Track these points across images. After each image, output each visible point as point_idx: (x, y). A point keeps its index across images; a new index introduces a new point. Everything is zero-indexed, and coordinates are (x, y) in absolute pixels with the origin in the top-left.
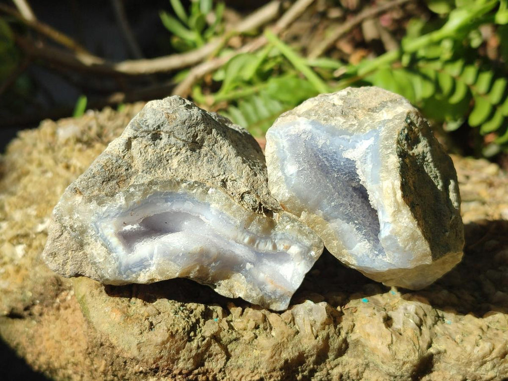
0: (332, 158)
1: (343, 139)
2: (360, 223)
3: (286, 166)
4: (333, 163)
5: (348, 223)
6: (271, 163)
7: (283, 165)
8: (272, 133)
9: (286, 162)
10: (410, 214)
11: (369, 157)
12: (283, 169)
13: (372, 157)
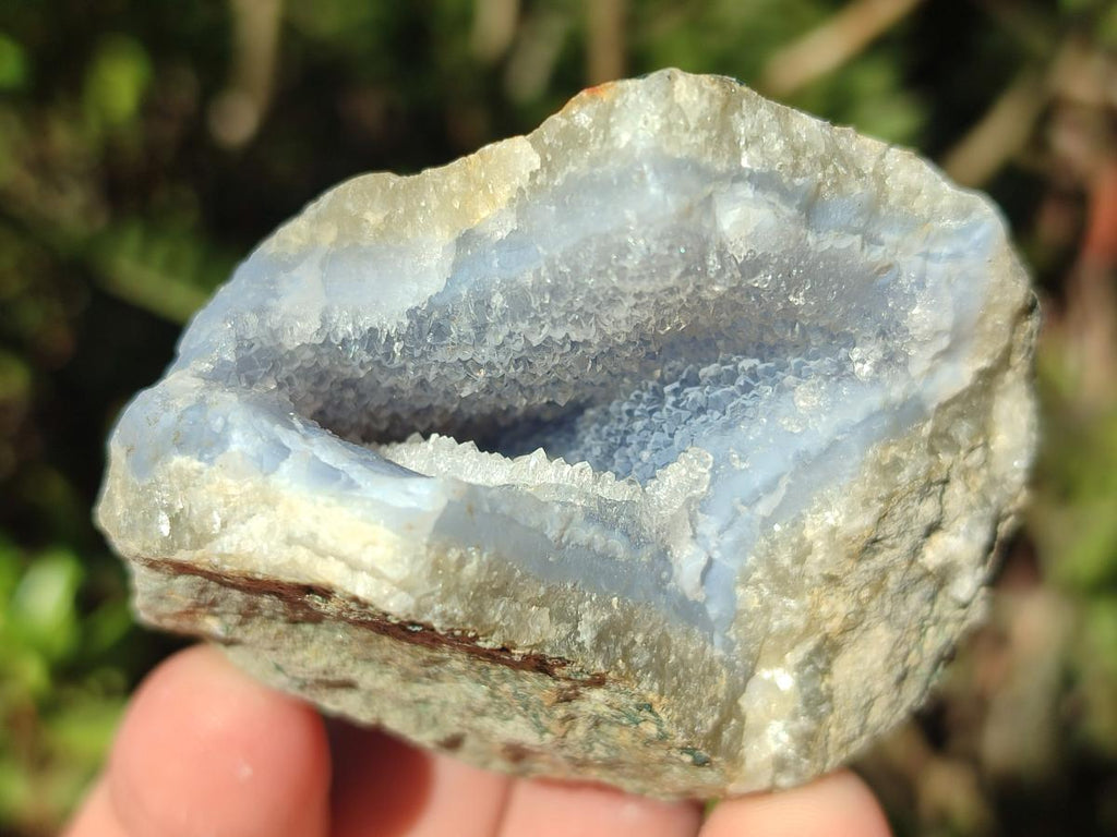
0: (718, 404)
1: (770, 488)
2: (389, 355)
3: (772, 204)
4: (693, 393)
5: (411, 313)
6: (835, 153)
7: (786, 195)
8: (976, 226)
9: (789, 211)
10: (263, 570)
11: (619, 546)
12: (764, 181)
13: (606, 557)
